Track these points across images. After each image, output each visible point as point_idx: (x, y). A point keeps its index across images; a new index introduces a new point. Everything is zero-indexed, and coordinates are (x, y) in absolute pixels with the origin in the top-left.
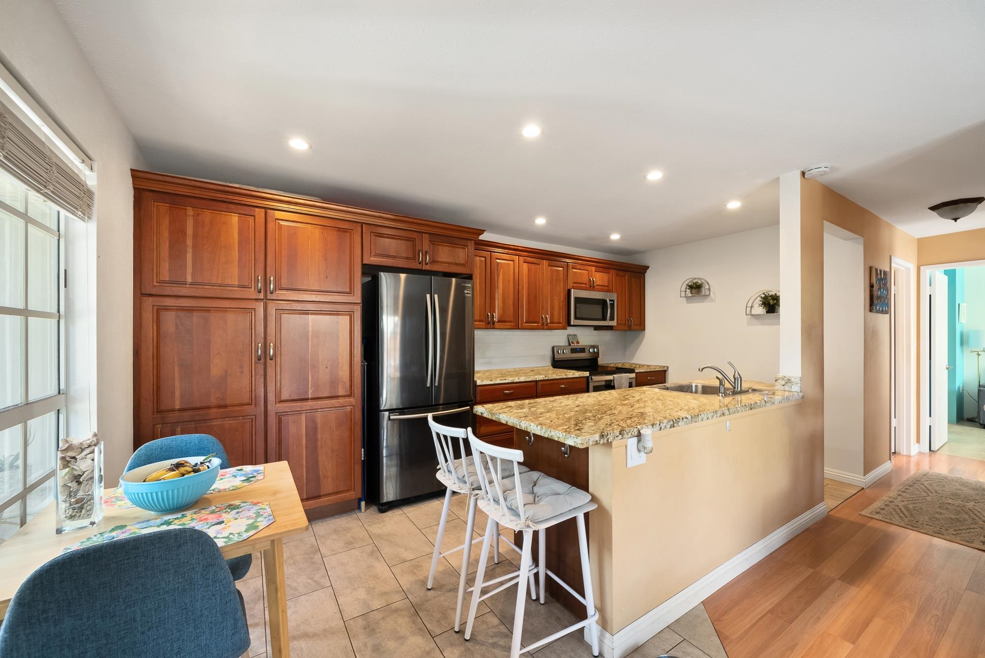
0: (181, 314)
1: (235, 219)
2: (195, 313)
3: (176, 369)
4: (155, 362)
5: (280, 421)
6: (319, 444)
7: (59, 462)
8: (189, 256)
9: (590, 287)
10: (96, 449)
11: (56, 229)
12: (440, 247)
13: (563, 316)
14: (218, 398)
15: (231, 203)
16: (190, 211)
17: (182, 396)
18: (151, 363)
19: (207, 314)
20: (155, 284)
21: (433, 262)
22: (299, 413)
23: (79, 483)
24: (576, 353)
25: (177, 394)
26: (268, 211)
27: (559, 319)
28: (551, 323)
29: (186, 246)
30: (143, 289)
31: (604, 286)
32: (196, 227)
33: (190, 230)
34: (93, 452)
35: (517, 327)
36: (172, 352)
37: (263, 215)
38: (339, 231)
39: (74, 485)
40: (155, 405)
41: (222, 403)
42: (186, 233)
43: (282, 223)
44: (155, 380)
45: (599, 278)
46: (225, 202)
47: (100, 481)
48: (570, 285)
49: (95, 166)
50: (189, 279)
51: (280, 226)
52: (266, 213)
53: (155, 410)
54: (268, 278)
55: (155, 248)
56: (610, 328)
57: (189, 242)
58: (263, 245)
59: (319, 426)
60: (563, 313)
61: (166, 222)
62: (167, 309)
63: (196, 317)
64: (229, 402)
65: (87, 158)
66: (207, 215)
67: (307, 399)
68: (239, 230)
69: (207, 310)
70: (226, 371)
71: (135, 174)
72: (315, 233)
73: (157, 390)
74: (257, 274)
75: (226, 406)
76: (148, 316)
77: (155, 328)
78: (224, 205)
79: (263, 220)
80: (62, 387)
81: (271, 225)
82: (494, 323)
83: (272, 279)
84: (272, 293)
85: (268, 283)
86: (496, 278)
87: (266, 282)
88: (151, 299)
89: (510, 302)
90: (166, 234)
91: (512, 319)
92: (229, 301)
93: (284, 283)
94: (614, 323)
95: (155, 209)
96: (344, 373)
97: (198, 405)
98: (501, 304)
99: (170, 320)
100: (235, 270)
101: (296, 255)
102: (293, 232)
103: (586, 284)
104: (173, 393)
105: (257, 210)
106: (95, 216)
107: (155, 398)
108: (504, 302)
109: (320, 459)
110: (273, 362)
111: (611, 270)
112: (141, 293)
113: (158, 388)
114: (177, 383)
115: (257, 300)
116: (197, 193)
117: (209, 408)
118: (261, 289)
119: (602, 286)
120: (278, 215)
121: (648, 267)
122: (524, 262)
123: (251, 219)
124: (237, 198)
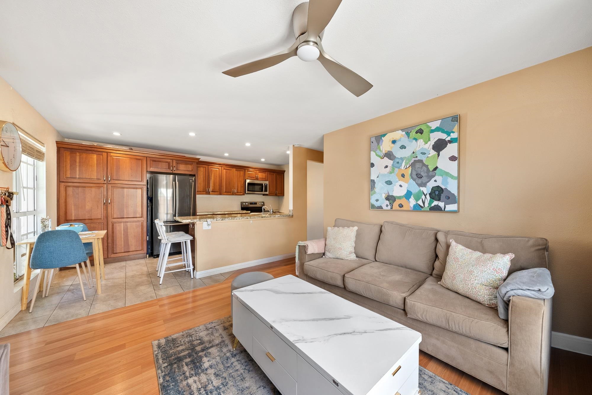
0: (74, 188)
1: (95, 156)
2: (80, 188)
3: (73, 207)
4: (65, 204)
5: (113, 225)
6: (129, 233)
7: (40, 222)
8: (78, 169)
9: (256, 179)
10: (50, 219)
11: (33, 164)
12: (180, 165)
13: (243, 190)
14: (88, 216)
15: (93, 151)
16: (78, 154)
17: (75, 215)
18: (63, 204)
19: (84, 188)
20: (65, 178)
21: (177, 169)
22: (121, 222)
23: (45, 227)
24: (252, 204)
25: (73, 215)
26: (108, 153)
27: (241, 191)
28: (237, 192)
29: (76, 166)
30: (60, 180)
31: (264, 178)
32: (80, 159)
33: (78, 160)
34: (49, 220)
35: (221, 194)
36: (71, 202)
37: (106, 155)
38: (137, 159)
39: (44, 227)
40: (65, 218)
41: (90, 218)
42: (76, 161)
43: (113, 157)
44: (65, 210)
45: (260, 175)
46: (91, 151)
47: (50, 228)
48: (246, 178)
49: (45, 145)
50: (78, 177)
51: (113, 158)
52: (107, 154)
53: (65, 220)
54: (108, 176)
55: (65, 166)
56: (267, 195)
57: (78, 164)
58: (106, 165)
59: (129, 227)
60: (242, 189)
61: (69, 158)
62: (69, 186)
63: (80, 189)
64: (93, 218)
65: (42, 144)
66: (84, 155)
67: (124, 218)
68: (97, 159)
69: (85, 187)
70: (92, 208)
71: (57, 143)
72: (127, 160)
73: (66, 213)
74: (103, 175)
75: (92, 219)
76: (62, 189)
77: (65, 193)
78: (91, 152)
79: (106, 156)
80: (35, 209)
81: (109, 158)
82: (209, 192)
83: (109, 176)
84: (109, 181)
85: (108, 177)
86: (211, 175)
87: (107, 178)
88: (63, 183)
89: (218, 184)
90: (69, 162)
91: (218, 191)
92: (93, 184)
93: (115, 178)
94: (267, 193)
95: (65, 153)
96: (139, 209)
97: (81, 219)
98: (213, 185)
99: (70, 190)
100: (95, 174)
101: (119, 168)
102: (118, 160)
103: (254, 178)
104: (72, 214)
105: (104, 153)
106: (45, 160)
107: (65, 216)
108: (214, 184)
109: (129, 239)
110: (110, 205)
111: (267, 172)
112: (59, 181)
113: (66, 212)
114: (73, 211)
115: (104, 184)
116: (80, 148)
117: (85, 220)
118: (105, 180)
119: (262, 178)
120: (112, 154)
121: (285, 171)
122: (224, 169)
123: (101, 156)
124: (96, 149)
